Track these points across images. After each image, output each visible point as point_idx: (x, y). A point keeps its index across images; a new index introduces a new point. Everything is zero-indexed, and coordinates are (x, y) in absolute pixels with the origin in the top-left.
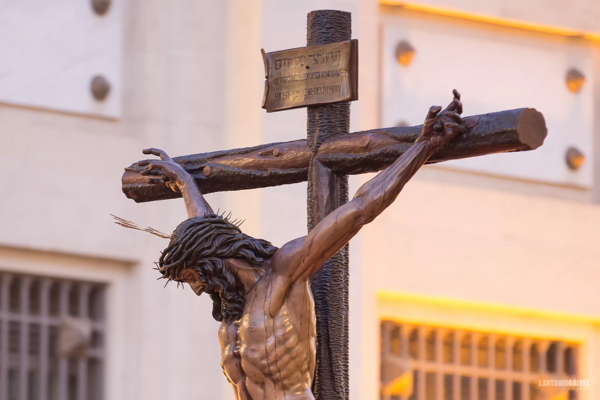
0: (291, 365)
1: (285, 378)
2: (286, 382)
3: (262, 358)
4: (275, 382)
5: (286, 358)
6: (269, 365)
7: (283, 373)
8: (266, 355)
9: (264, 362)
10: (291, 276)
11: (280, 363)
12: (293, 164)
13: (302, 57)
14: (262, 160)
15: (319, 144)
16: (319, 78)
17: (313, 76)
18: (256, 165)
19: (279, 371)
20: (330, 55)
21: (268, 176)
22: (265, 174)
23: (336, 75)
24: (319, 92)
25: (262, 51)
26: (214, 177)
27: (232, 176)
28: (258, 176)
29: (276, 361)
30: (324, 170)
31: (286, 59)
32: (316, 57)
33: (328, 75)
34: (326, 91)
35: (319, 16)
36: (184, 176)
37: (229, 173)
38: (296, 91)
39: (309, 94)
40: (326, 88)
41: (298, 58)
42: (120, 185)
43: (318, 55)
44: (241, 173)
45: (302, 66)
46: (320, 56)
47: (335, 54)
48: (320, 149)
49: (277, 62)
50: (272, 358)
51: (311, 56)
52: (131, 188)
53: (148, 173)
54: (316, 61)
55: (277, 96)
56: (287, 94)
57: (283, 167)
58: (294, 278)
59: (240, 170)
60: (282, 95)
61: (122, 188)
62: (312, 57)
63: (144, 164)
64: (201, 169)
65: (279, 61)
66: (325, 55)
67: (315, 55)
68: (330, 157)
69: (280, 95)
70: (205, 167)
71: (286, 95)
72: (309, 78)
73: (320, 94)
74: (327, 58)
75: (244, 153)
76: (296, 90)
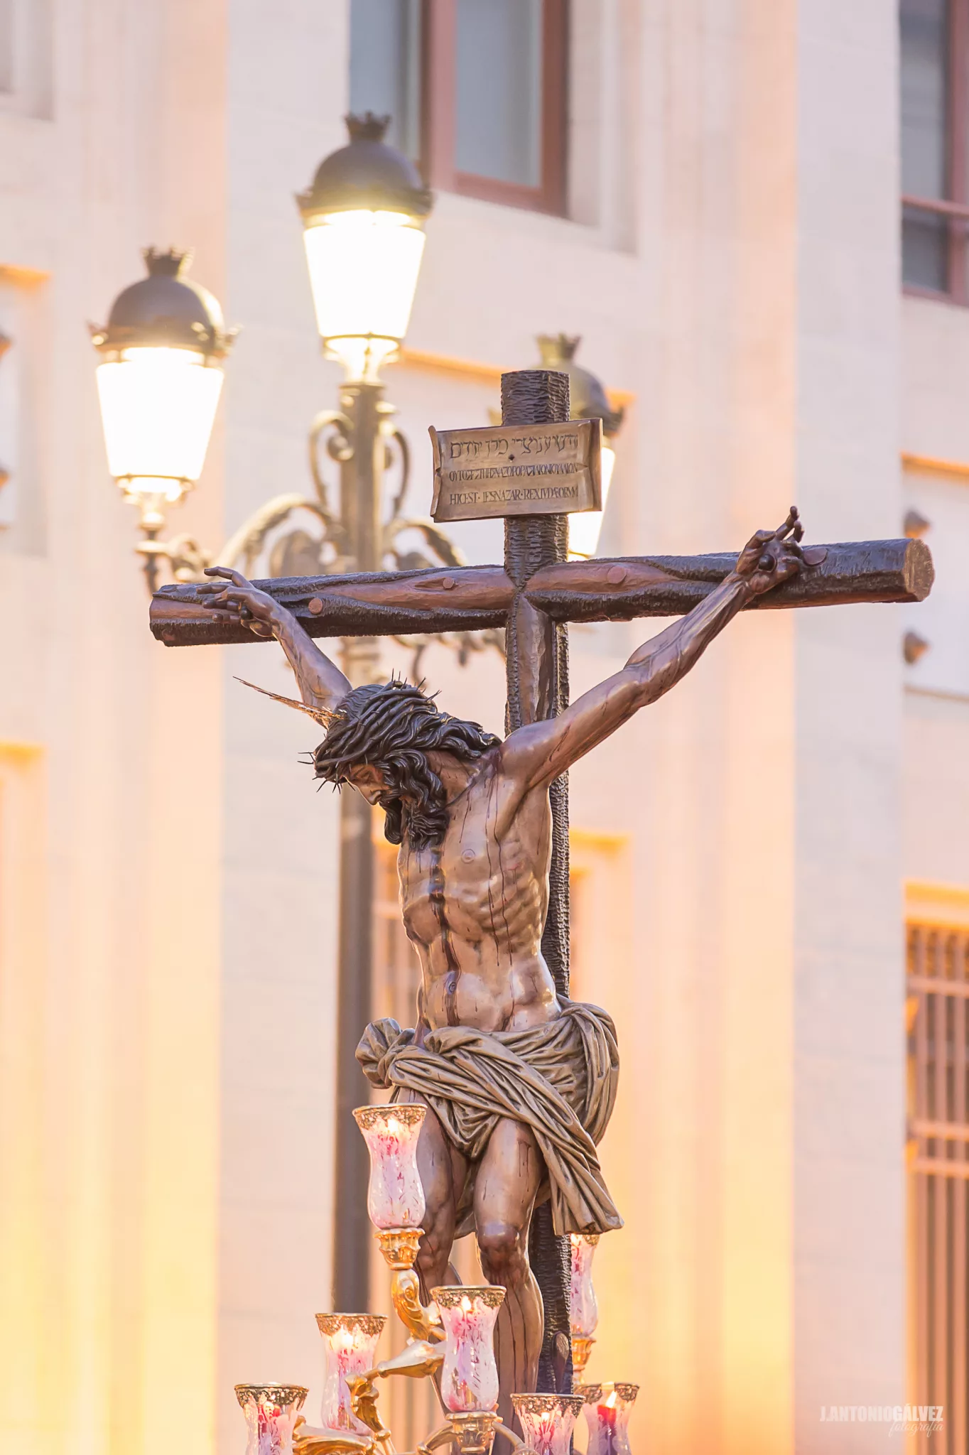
0: (523, 916)
1: (513, 934)
2: (514, 940)
3: (482, 904)
4: (498, 941)
5: (517, 904)
6: (492, 915)
7: (511, 928)
8: (489, 900)
9: (485, 910)
10: (527, 781)
11: (508, 912)
12: (479, 604)
13: (500, 441)
14: (421, 594)
15: (529, 574)
16: (534, 474)
17: (523, 472)
18: (410, 600)
19: (506, 923)
20: (553, 441)
21: (430, 619)
22: (426, 616)
23: (564, 471)
24: (534, 495)
25: (431, 429)
26: (329, 616)
27: (363, 616)
28: (412, 618)
29: (503, 909)
30: (535, 615)
31: (470, 443)
32: (527, 442)
33: (550, 472)
34: (545, 495)
35: (528, 380)
36: (281, 613)
37: (358, 612)
38: (491, 493)
39: (515, 499)
40: (546, 490)
41: (493, 441)
42: (147, 621)
43: (531, 440)
44: (382, 613)
45: (500, 455)
46: (534, 442)
47: (562, 440)
48: (528, 583)
49: (454, 446)
50: (497, 903)
51: (518, 440)
52: (168, 625)
53: (214, 605)
54: (528, 449)
55: (455, 499)
56: (473, 497)
57: (461, 606)
58: (532, 783)
59: (378, 608)
60: (463, 497)
61: (151, 624)
62: (520, 442)
63: (208, 590)
64: (305, 602)
65: (458, 446)
66: (543, 440)
67: (524, 439)
68: (550, 596)
69: (459, 498)
70: (313, 598)
71: (471, 498)
72: (515, 473)
73: (534, 498)
74: (548, 446)
75: (384, 582)
76: (491, 491)
